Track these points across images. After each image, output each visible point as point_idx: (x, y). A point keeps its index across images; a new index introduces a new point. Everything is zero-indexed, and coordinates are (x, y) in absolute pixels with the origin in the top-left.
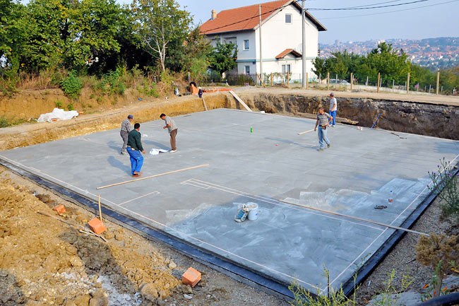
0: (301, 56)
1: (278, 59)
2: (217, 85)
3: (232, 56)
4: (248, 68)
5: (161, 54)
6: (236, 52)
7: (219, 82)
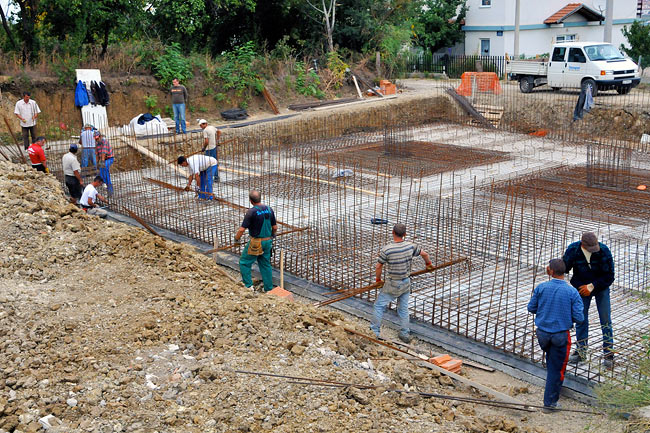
0: (600, 18)
1: (548, 25)
2: (427, 77)
3: (455, 18)
4: (485, 42)
5: (327, 16)
6: (464, 11)
7: (429, 71)
